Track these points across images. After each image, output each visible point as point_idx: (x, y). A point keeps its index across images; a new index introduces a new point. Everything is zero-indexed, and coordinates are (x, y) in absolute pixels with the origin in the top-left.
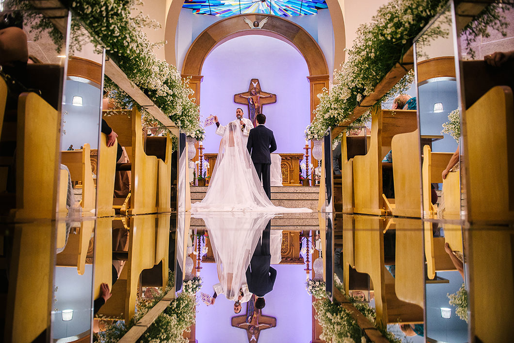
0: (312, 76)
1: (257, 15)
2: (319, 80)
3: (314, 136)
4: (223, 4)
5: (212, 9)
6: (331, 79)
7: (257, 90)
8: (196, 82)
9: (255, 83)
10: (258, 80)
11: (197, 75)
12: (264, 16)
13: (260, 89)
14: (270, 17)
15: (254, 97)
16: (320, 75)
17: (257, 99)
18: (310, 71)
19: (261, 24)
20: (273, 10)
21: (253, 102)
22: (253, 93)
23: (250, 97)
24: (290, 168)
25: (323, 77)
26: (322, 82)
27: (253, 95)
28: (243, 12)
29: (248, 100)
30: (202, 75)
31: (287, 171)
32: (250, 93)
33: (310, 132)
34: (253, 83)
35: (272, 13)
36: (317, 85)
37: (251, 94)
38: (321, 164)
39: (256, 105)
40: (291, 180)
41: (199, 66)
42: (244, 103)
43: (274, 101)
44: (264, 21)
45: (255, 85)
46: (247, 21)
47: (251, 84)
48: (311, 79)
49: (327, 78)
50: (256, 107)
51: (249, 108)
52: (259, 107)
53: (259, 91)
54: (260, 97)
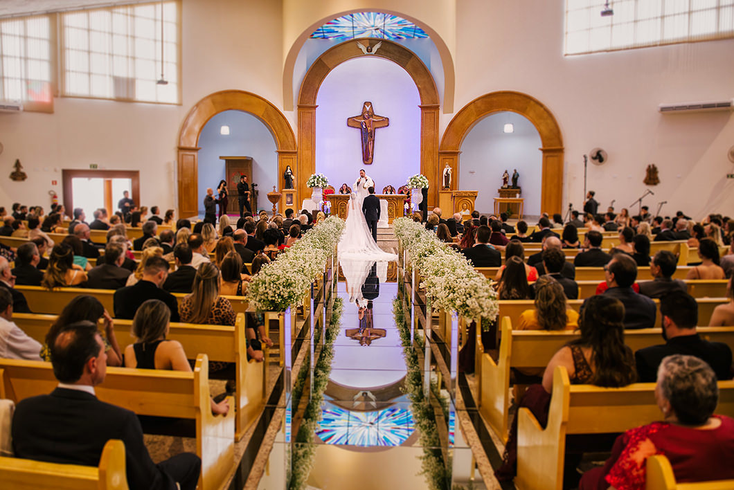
0: (424, 105)
1: (370, 39)
2: (430, 109)
4: (337, 32)
5: (325, 34)
6: (441, 108)
7: (370, 114)
8: (311, 111)
11: (313, 105)
12: (377, 40)
14: (384, 42)
15: (367, 121)
16: (431, 105)
17: (370, 123)
18: (422, 101)
19: (375, 50)
20: (387, 35)
21: (366, 126)
22: (366, 117)
23: (363, 121)
24: (396, 207)
25: (434, 106)
26: (432, 111)
27: (366, 119)
28: (356, 37)
29: (362, 124)
30: (316, 104)
32: (363, 116)
34: (366, 106)
35: (386, 37)
36: (428, 114)
37: (364, 118)
39: (369, 129)
41: (314, 95)
44: (378, 46)
45: (368, 108)
46: (361, 46)
48: (423, 108)
49: (437, 108)
50: (369, 131)
51: (362, 133)
52: (371, 131)
53: (372, 114)
54: (373, 121)
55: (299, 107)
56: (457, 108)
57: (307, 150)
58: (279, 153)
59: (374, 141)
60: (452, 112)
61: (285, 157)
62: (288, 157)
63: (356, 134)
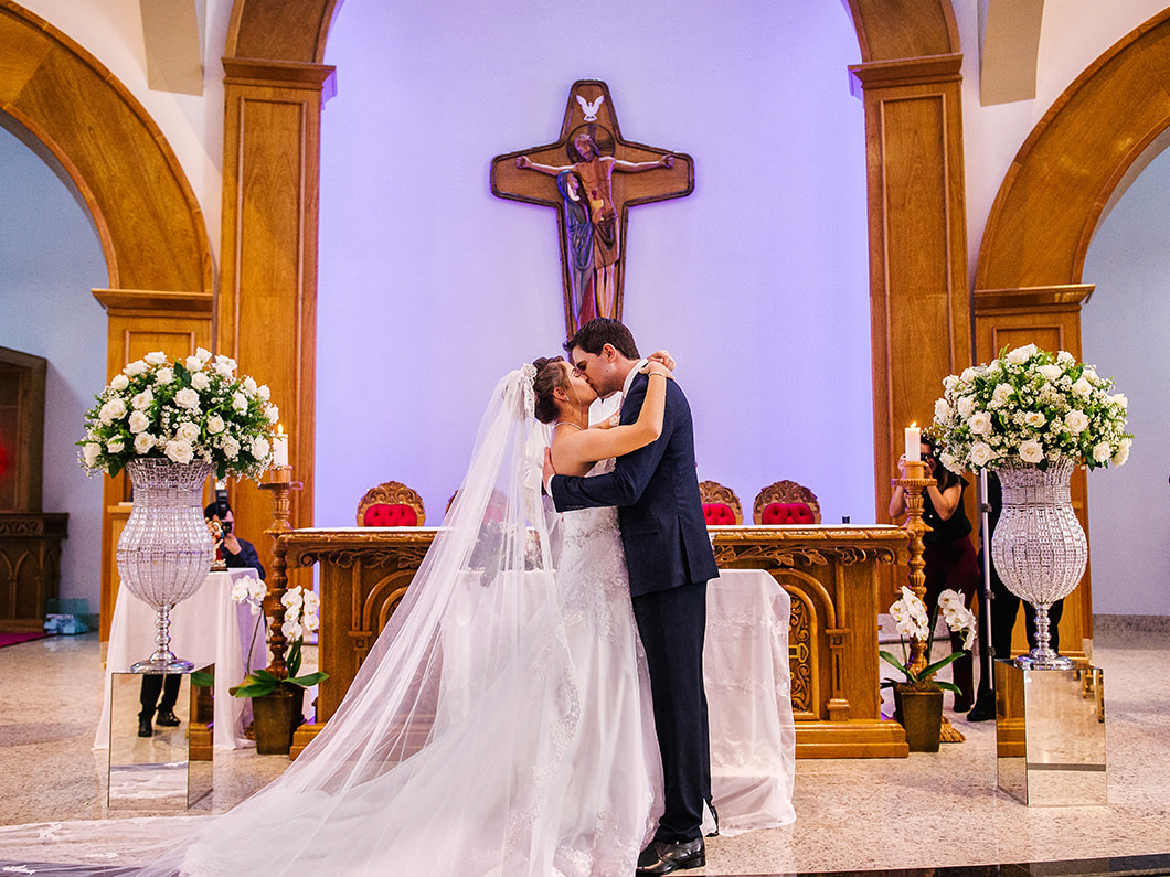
0: (879, 63)
3: (1013, 450)
6: (968, 72)
7: (602, 136)
8: (295, 96)
9: (591, 100)
10: (603, 86)
11: (306, 64)
13: (616, 127)
15: (587, 171)
16: (917, 58)
17: (601, 180)
18: (864, 41)
21: (580, 191)
22: (583, 150)
23: (566, 168)
24: (824, 622)
25: (933, 64)
26: (923, 91)
27: (582, 159)
29: (559, 181)
30: (326, 62)
31: (807, 641)
32: (566, 146)
33: (985, 418)
34: (581, 100)
36: (902, 106)
37: (574, 156)
38: (1053, 630)
39: (597, 204)
40: (828, 695)
41: (315, 17)
42: (538, 196)
43: (683, 187)
45: (590, 111)
47: (572, 104)
48: (870, 79)
49: (949, 72)
50: (598, 218)
51: (563, 228)
52: (609, 219)
53: (609, 138)
54: (617, 171)
55: (236, 71)
56: (1057, 70)
57: (271, 291)
58: (115, 306)
59: (620, 263)
60: (1032, 95)
61: (146, 324)
62: (162, 325)
63: (535, 231)
